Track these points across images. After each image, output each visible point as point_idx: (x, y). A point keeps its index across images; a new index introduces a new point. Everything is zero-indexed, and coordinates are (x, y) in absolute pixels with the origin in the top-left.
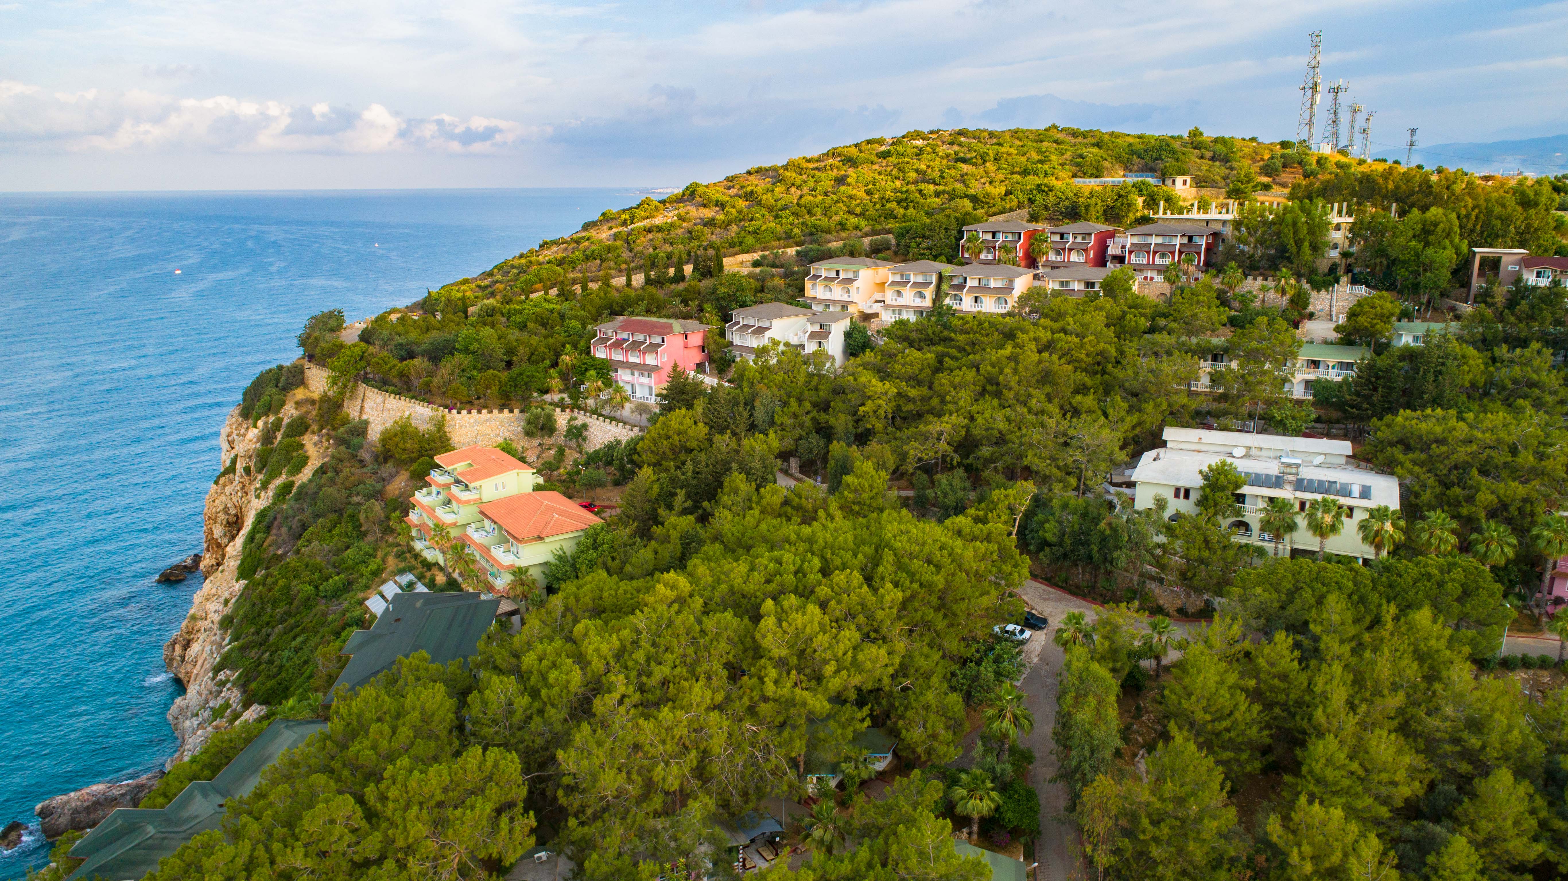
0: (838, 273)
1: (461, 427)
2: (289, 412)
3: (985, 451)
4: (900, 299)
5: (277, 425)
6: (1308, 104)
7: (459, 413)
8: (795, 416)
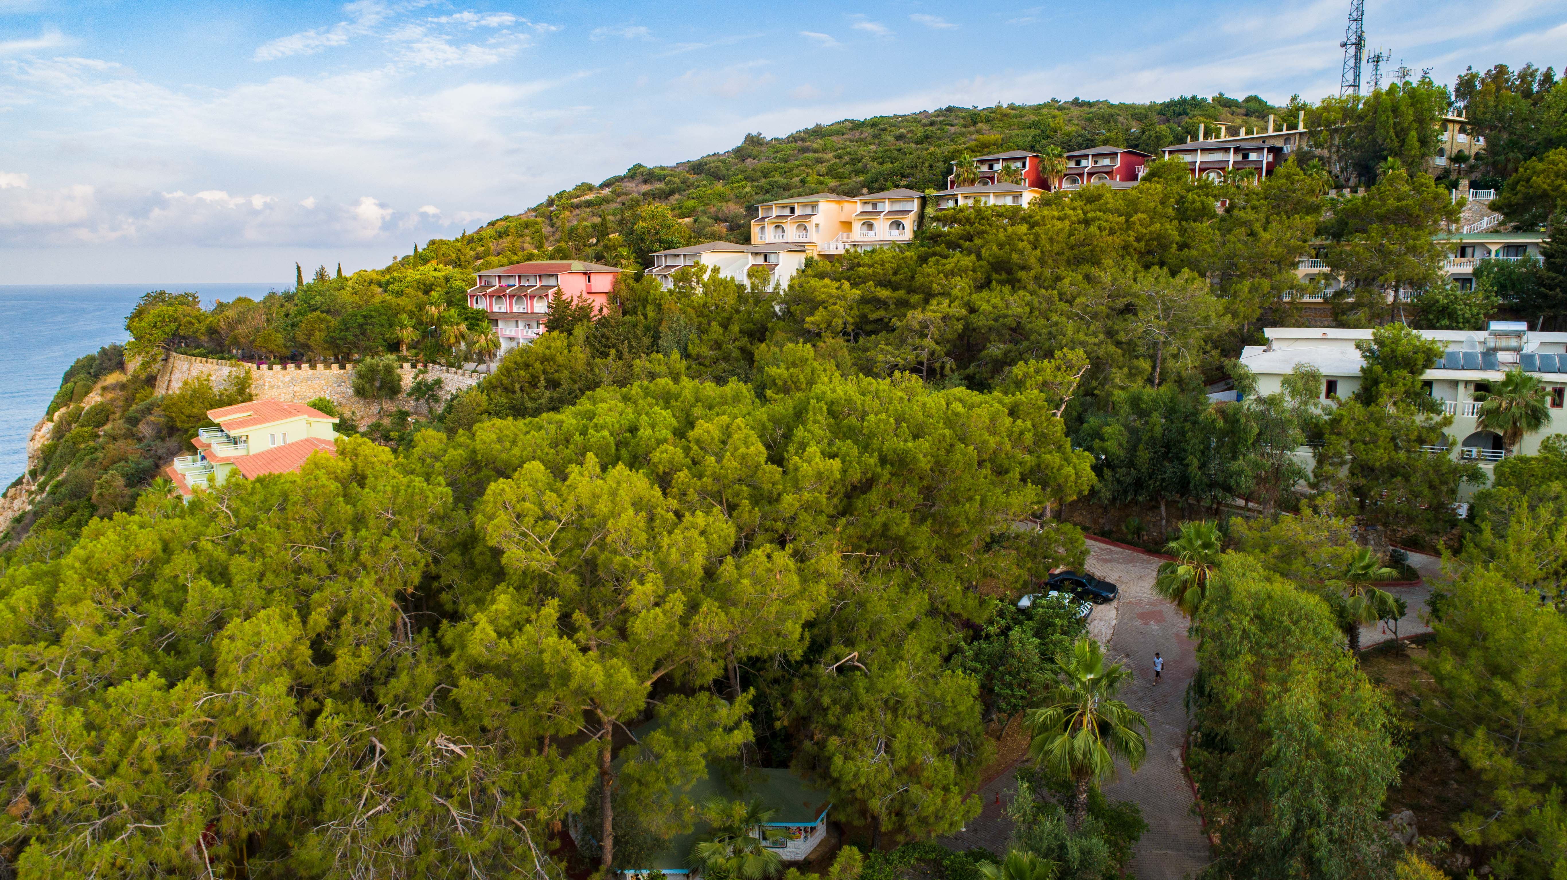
0: (792, 210)
1: (272, 387)
2: (94, 399)
3: (996, 349)
4: (871, 233)
5: (75, 417)
6: (1351, 63)
7: (270, 369)
8: (717, 345)
